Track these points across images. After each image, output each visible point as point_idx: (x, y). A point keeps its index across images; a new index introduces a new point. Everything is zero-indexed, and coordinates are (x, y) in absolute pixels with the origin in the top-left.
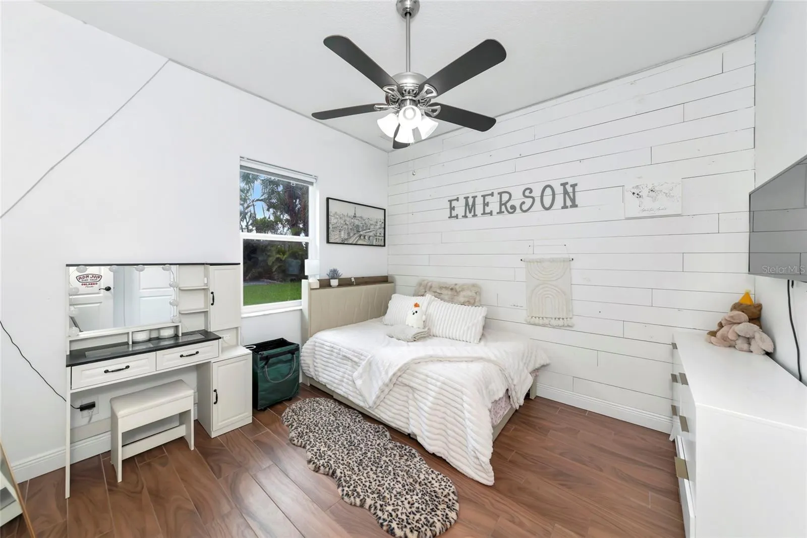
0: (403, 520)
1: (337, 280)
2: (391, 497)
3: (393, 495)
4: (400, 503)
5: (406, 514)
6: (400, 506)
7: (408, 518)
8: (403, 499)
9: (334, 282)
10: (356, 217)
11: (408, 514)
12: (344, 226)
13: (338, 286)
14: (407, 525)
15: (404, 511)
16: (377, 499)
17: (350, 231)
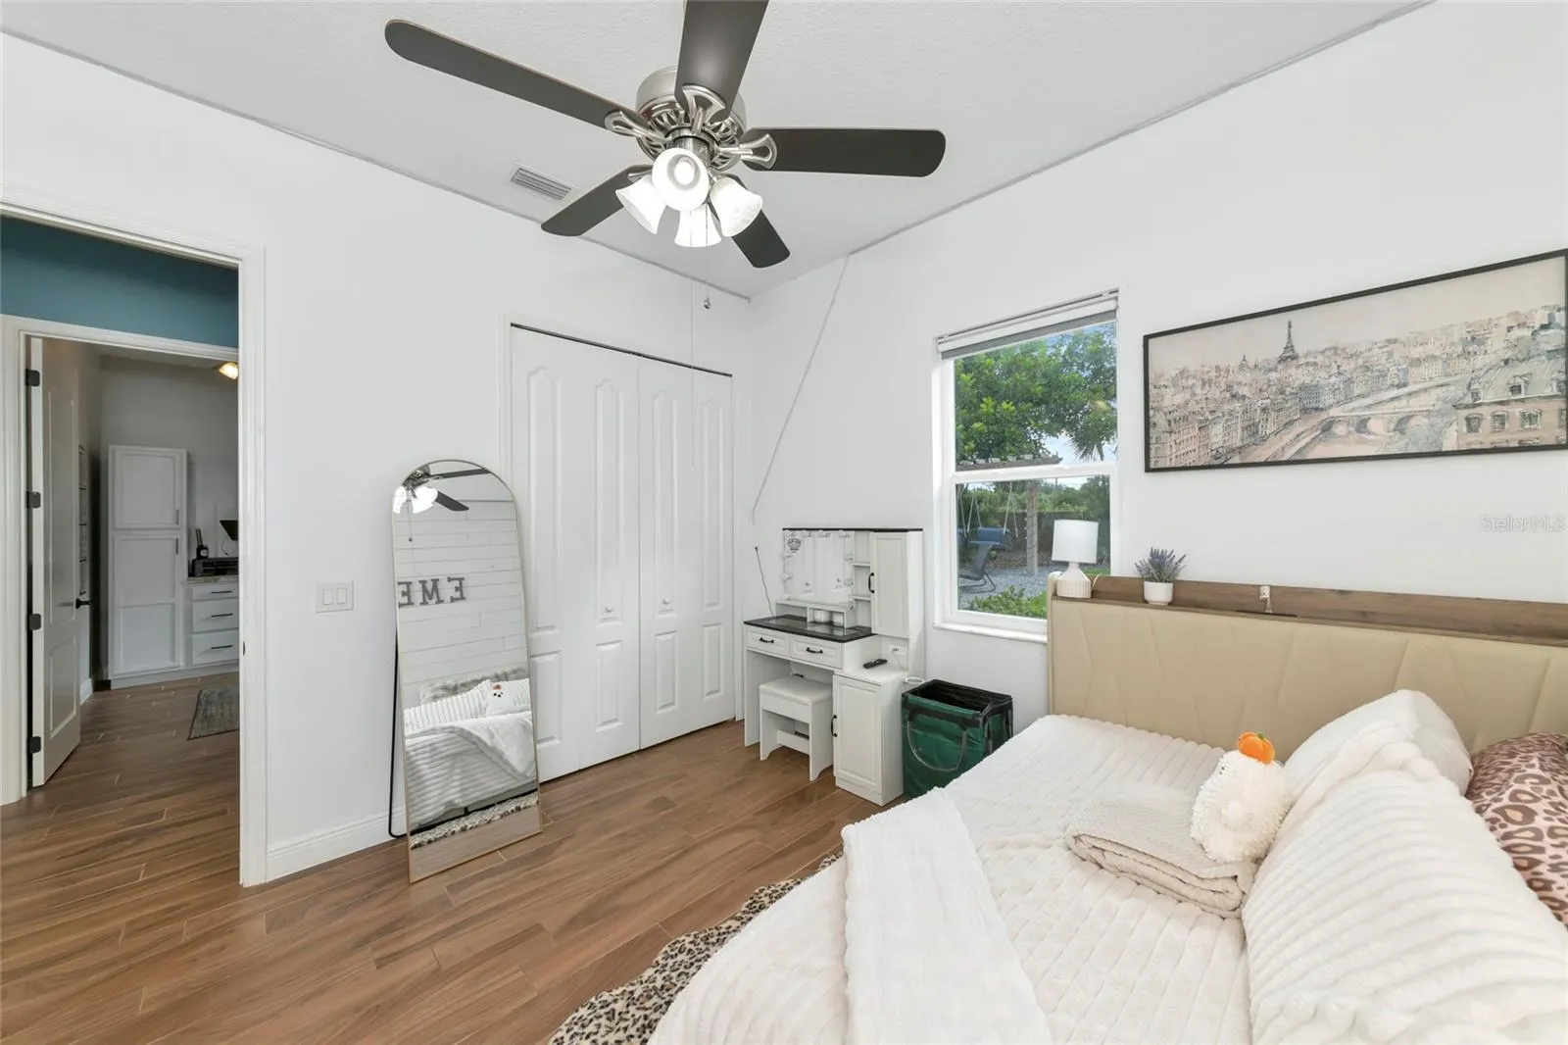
0: (583, 1026)
1: (1171, 585)
2: (646, 1009)
3: (648, 1012)
4: (623, 1025)
5: (596, 1033)
6: (617, 1024)
7: (584, 1036)
8: (632, 1031)
9: (1158, 592)
10: (1295, 358)
11: (592, 1038)
12: (1226, 407)
13: (1170, 604)
14: (572, 1033)
15: (602, 1031)
16: (651, 986)
17: (1258, 416)
